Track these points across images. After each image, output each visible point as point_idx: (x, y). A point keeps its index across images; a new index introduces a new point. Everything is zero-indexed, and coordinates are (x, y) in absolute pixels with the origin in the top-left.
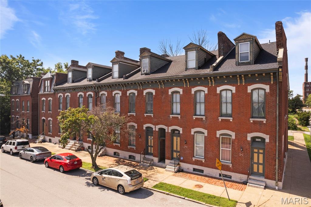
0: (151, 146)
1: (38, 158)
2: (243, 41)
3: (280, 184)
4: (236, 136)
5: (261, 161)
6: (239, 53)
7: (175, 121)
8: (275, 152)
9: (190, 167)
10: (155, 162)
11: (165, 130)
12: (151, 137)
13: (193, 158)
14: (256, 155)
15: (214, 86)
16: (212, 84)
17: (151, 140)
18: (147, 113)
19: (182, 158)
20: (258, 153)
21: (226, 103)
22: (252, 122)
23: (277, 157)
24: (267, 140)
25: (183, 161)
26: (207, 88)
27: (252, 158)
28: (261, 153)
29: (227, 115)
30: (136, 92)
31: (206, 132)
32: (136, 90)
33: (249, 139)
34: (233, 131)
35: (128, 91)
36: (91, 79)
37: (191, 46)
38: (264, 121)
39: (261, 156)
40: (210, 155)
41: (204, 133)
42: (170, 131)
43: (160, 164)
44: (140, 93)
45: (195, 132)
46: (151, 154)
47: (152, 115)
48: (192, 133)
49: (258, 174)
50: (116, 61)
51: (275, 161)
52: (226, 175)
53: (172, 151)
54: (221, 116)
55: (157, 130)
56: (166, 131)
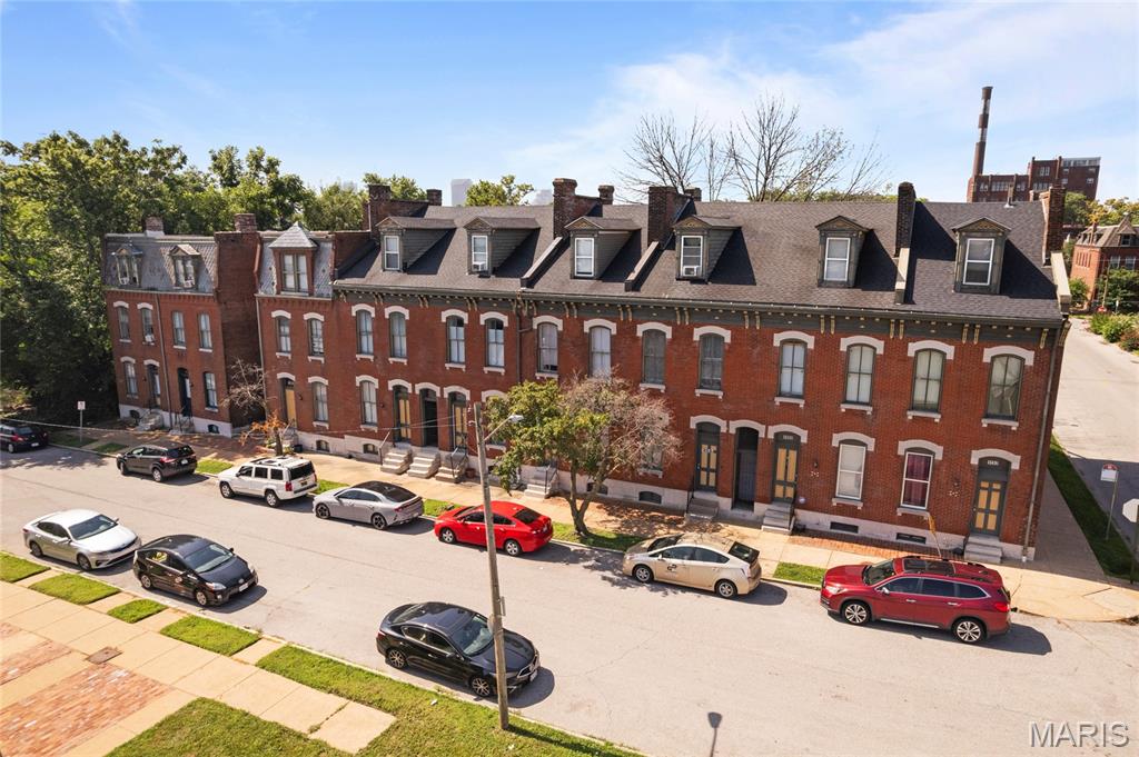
0: (708, 470)
1: (401, 518)
2: (979, 234)
3: (1032, 550)
4: (944, 455)
5: (994, 506)
6: (967, 261)
7: (788, 413)
8: (1028, 490)
9: (823, 520)
10: (725, 508)
11: (757, 432)
12: (709, 448)
13: (833, 500)
14: (983, 495)
15: (901, 338)
16: (897, 333)
17: (709, 455)
18: (701, 387)
19: (802, 500)
20: (990, 490)
21: (928, 380)
22: (985, 425)
23: (1033, 499)
24: (1015, 466)
25: (805, 507)
26: (883, 342)
27: (976, 501)
28: (996, 490)
29: (925, 407)
30: (668, 331)
31: (871, 442)
32: (668, 324)
33: (974, 461)
34: (939, 444)
35: (640, 323)
36: (486, 268)
37: (840, 224)
38: (1014, 425)
39: (995, 497)
40: (878, 493)
41: (864, 444)
42: (771, 436)
43: (739, 513)
44: (682, 334)
45: (841, 442)
46: (707, 489)
47: (720, 394)
48: (835, 443)
49: (984, 532)
50: (588, 227)
51: (1028, 507)
52: (912, 536)
53: (774, 482)
54: (913, 409)
55: (733, 431)
56: (762, 435)
